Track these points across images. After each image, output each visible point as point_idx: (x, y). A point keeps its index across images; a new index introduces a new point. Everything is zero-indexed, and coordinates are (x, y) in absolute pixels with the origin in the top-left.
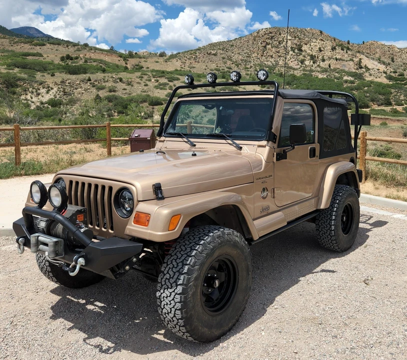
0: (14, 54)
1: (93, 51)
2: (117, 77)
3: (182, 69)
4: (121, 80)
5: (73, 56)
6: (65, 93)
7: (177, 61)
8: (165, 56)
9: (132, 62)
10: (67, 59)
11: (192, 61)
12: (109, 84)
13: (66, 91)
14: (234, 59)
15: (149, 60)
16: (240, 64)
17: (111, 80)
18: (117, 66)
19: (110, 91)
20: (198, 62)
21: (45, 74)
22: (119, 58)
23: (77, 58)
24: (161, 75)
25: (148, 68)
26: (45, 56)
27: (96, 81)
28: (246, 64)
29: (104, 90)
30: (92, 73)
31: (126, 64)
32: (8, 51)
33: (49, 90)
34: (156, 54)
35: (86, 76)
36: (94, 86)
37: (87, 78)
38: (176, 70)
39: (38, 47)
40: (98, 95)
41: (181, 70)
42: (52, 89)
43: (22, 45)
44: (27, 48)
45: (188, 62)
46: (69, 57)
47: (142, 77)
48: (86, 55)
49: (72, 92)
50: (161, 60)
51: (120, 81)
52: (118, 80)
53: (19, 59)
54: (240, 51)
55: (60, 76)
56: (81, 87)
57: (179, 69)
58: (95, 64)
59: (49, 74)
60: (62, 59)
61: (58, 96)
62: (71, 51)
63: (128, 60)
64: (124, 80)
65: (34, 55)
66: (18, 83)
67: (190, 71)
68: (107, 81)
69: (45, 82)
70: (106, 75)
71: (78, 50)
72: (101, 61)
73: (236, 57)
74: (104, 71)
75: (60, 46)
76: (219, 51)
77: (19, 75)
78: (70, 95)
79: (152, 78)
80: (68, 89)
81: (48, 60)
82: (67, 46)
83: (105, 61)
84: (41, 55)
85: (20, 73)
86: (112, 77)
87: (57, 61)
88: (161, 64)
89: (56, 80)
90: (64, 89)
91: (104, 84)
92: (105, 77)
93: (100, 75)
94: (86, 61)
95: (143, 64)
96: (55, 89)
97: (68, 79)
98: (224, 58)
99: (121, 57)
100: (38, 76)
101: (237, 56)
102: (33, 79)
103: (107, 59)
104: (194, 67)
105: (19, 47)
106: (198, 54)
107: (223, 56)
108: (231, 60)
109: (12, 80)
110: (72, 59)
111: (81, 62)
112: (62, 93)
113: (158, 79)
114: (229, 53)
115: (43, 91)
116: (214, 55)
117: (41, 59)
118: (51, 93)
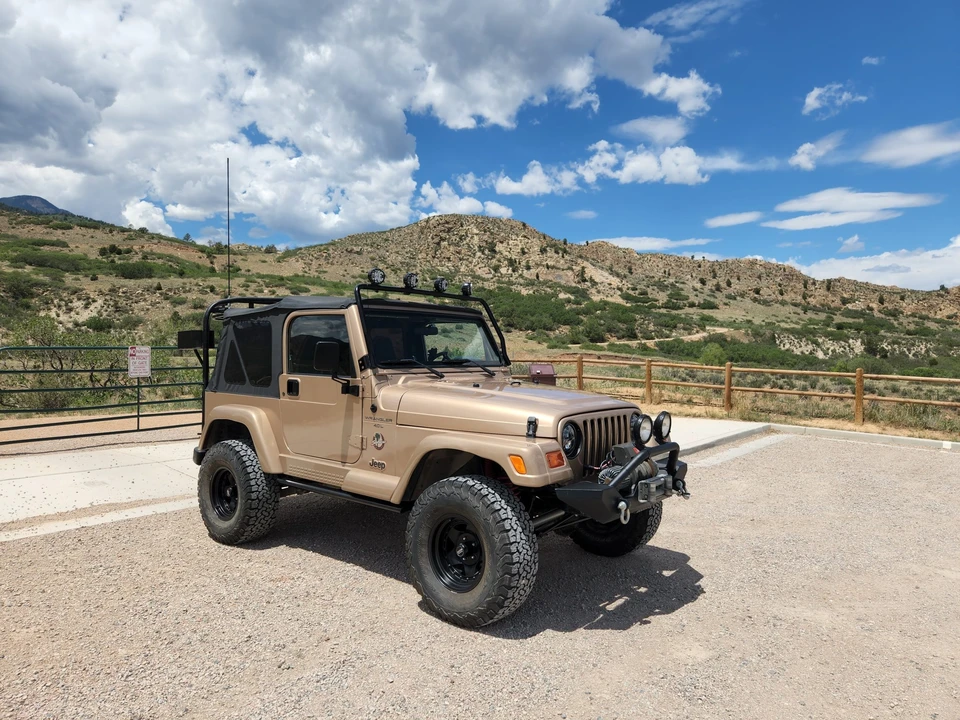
0: (18, 243)
1: (156, 241)
2: (206, 284)
3: (306, 275)
4: (212, 289)
5: (121, 248)
6: (117, 309)
7: (297, 261)
8: (276, 251)
9: (221, 261)
10: (111, 252)
11: (322, 261)
12: (193, 296)
13: (120, 305)
14: (389, 260)
15: (250, 257)
16: (399, 269)
17: (196, 288)
18: (198, 267)
19: (195, 307)
20: (332, 264)
21: (80, 277)
22: (200, 254)
23: (129, 251)
24: (279, 282)
25: (249, 271)
26: (72, 246)
27: (170, 290)
28: (408, 270)
29: (185, 305)
30: (162, 277)
31: (212, 263)
32: (6, 236)
33: (89, 304)
34: (260, 249)
35: (154, 281)
36: (167, 299)
37: (155, 285)
38: (297, 276)
39: (59, 232)
40: (176, 313)
41: (303, 276)
42: (94, 301)
43: (32, 226)
44: (39, 232)
45: (315, 264)
46: (114, 249)
47: (248, 286)
48: (143, 247)
49: (129, 308)
50: (269, 258)
51: (211, 291)
52: (208, 290)
53: (28, 250)
54: (399, 249)
55: (106, 282)
56: (145, 300)
57: (300, 274)
58: (160, 262)
59: (86, 276)
60: (103, 252)
61: (105, 314)
62: (117, 239)
63: (215, 257)
64: (217, 289)
65: (53, 244)
66: (34, 290)
67: (318, 277)
68: (189, 291)
69: (82, 290)
70: (185, 280)
71: (130, 238)
72: (171, 258)
73: (392, 258)
74: (181, 274)
75: (97, 231)
76: (365, 248)
77: (35, 277)
78: (126, 311)
79: (264, 287)
80: (122, 303)
81: (78, 252)
82: (111, 232)
83: (179, 258)
84: (65, 245)
85: (37, 274)
86: (197, 285)
87: (94, 255)
88: (271, 265)
89: (100, 287)
90: (116, 303)
91: (183, 296)
92: (185, 284)
93: (175, 281)
94: (145, 257)
95: (240, 264)
96: (100, 302)
97: (123, 286)
98: (373, 259)
99: (203, 251)
100: (69, 279)
101: (394, 256)
102: (60, 284)
103: (180, 254)
104: (325, 272)
105: (26, 230)
106: (331, 251)
107: (372, 255)
108: (385, 263)
109: (23, 286)
110: (119, 252)
111: (136, 259)
112: (111, 309)
113: (274, 289)
114: (382, 252)
115: (78, 304)
116: (357, 253)
117: (66, 251)
118: (92, 307)
